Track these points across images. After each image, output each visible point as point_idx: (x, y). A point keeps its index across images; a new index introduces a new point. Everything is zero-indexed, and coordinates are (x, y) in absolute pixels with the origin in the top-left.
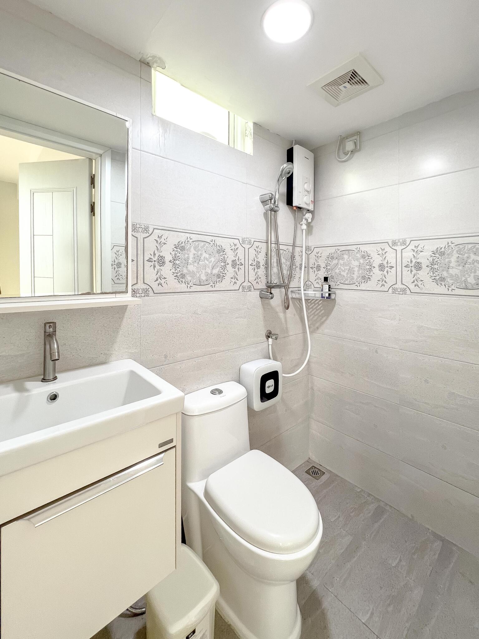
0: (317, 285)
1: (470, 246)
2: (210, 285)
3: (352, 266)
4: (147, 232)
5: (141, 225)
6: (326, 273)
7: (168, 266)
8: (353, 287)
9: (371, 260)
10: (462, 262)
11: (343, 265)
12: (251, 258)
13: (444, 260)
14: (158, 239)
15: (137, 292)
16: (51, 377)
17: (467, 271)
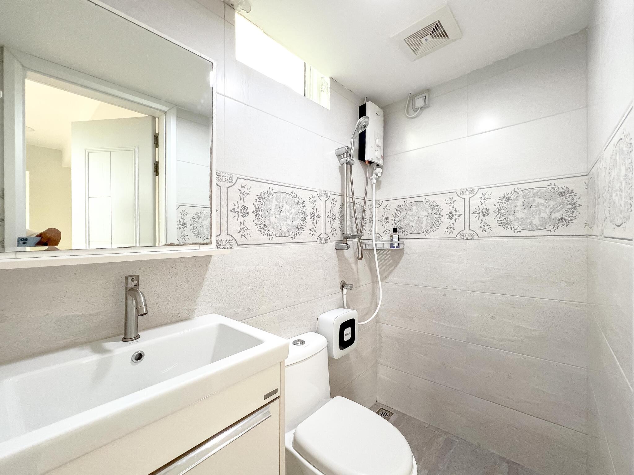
0: (385, 237)
1: (535, 190)
2: (290, 237)
3: (420, 216)
4: (231, 181)
5: (225, 173)
6: (394, 225)
7: (251, 216)
8: (422, 236)
9: (439, 209)
10: (528, 206)
11: (412, 215)
12: (328, 210)
13: (511, 205)
14: (241, 189)
15: (221, 243)
16: (133, 336)
17: (532, 214)
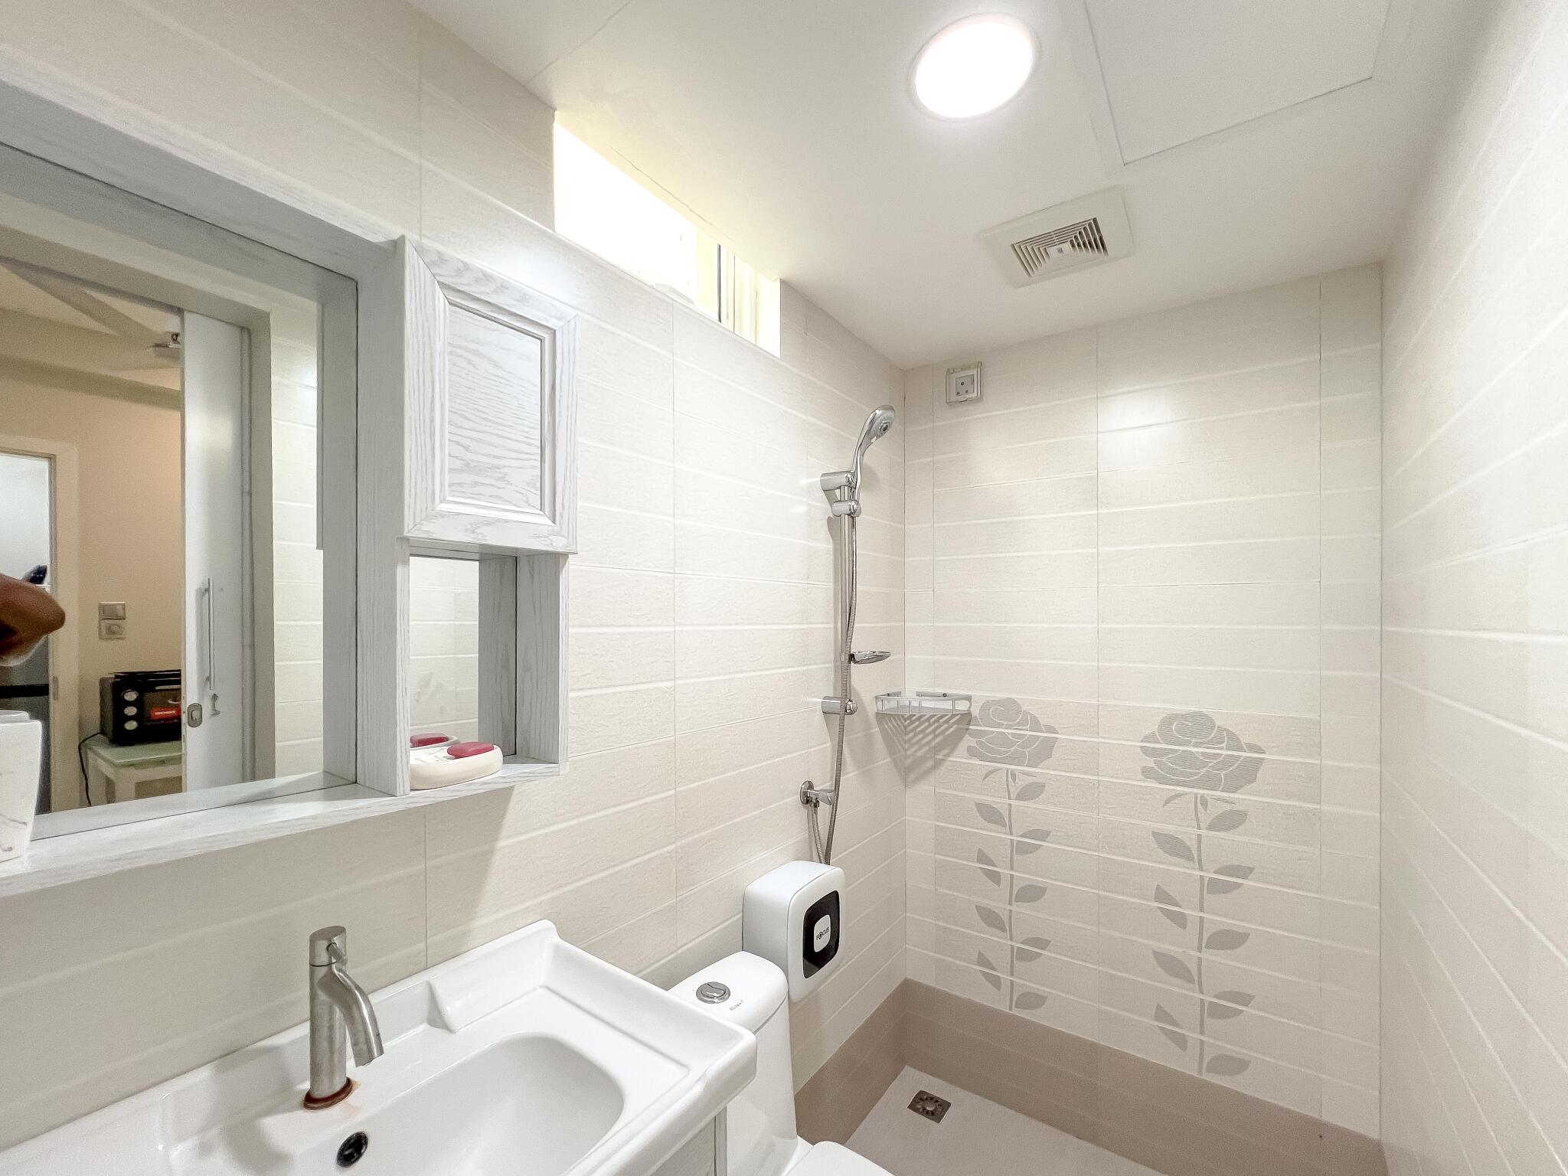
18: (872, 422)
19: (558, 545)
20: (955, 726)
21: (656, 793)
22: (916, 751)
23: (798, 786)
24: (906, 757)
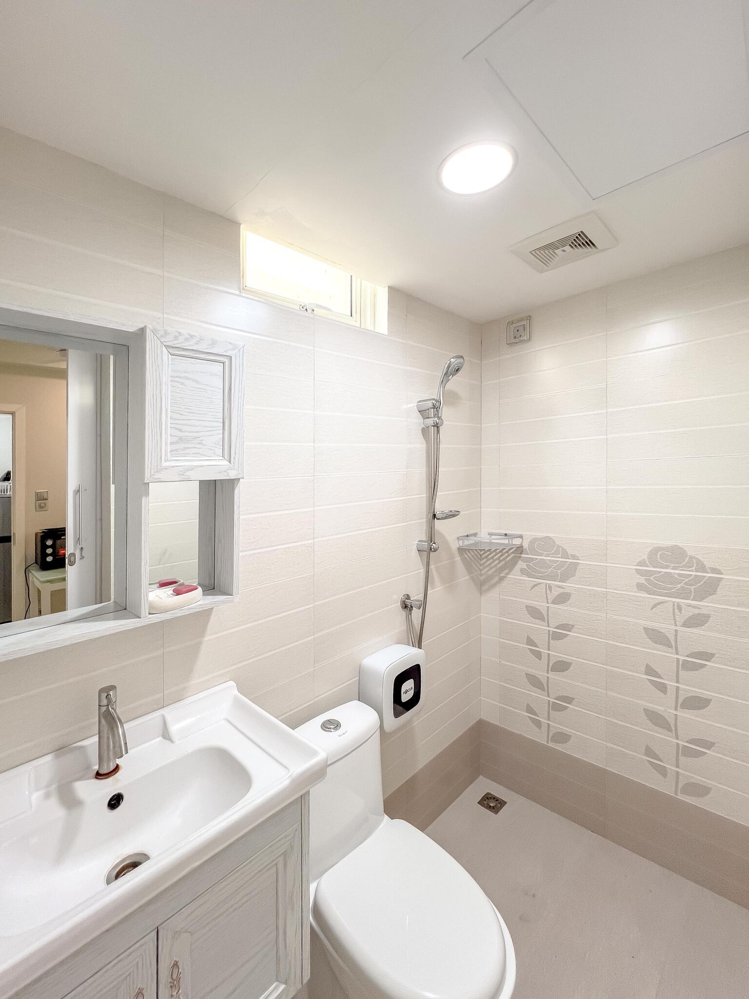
18: (449, 367)
19: (232, 475)
20: (513, 555)
21: (301, 606)
22: (488, 571)
23: (398, 598)
24: (481, 575)
